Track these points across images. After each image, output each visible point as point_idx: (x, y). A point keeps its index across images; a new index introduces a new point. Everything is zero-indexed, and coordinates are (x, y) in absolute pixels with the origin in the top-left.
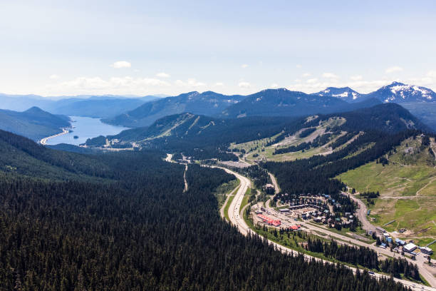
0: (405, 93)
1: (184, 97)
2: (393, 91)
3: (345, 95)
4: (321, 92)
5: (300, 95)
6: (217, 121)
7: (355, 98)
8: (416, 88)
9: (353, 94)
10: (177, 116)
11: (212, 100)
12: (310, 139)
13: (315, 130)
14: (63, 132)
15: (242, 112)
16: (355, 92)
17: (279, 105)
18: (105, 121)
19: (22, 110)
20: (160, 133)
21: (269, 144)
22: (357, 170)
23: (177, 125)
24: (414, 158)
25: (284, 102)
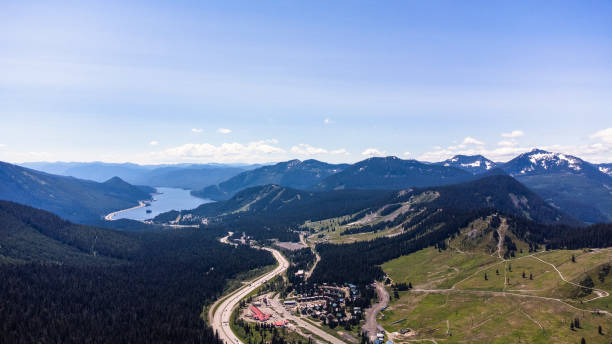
0: (548, 163)
1: (282, 166)
2: (533, 161)
3: (477, 164)
4: (447, 161)
5: (413, 165)
6: (304, 194)
7: (488, 168)
8: (561, 157)
9: (487, 164)
10: (261, 188)
11: (314, 170)
12: (391, 217)
13: (400, 206)
14: (139, 205)
15: (341, 184)
16: (489, 161)
17: (387, 176)
18: (194, 194)
19: (102, 180)
20: (238, 208)
21: (345, 223)
22: (411, 256)
23: (258, 199)
24: (474, 243)
25: (394, 173)
